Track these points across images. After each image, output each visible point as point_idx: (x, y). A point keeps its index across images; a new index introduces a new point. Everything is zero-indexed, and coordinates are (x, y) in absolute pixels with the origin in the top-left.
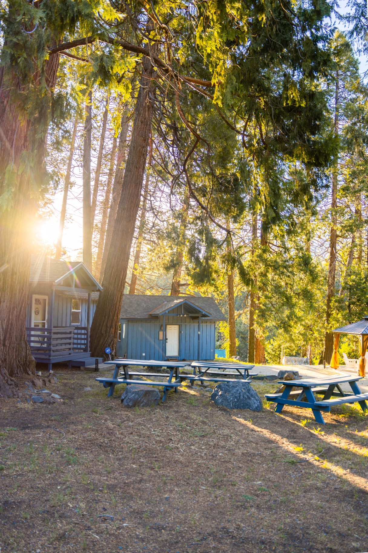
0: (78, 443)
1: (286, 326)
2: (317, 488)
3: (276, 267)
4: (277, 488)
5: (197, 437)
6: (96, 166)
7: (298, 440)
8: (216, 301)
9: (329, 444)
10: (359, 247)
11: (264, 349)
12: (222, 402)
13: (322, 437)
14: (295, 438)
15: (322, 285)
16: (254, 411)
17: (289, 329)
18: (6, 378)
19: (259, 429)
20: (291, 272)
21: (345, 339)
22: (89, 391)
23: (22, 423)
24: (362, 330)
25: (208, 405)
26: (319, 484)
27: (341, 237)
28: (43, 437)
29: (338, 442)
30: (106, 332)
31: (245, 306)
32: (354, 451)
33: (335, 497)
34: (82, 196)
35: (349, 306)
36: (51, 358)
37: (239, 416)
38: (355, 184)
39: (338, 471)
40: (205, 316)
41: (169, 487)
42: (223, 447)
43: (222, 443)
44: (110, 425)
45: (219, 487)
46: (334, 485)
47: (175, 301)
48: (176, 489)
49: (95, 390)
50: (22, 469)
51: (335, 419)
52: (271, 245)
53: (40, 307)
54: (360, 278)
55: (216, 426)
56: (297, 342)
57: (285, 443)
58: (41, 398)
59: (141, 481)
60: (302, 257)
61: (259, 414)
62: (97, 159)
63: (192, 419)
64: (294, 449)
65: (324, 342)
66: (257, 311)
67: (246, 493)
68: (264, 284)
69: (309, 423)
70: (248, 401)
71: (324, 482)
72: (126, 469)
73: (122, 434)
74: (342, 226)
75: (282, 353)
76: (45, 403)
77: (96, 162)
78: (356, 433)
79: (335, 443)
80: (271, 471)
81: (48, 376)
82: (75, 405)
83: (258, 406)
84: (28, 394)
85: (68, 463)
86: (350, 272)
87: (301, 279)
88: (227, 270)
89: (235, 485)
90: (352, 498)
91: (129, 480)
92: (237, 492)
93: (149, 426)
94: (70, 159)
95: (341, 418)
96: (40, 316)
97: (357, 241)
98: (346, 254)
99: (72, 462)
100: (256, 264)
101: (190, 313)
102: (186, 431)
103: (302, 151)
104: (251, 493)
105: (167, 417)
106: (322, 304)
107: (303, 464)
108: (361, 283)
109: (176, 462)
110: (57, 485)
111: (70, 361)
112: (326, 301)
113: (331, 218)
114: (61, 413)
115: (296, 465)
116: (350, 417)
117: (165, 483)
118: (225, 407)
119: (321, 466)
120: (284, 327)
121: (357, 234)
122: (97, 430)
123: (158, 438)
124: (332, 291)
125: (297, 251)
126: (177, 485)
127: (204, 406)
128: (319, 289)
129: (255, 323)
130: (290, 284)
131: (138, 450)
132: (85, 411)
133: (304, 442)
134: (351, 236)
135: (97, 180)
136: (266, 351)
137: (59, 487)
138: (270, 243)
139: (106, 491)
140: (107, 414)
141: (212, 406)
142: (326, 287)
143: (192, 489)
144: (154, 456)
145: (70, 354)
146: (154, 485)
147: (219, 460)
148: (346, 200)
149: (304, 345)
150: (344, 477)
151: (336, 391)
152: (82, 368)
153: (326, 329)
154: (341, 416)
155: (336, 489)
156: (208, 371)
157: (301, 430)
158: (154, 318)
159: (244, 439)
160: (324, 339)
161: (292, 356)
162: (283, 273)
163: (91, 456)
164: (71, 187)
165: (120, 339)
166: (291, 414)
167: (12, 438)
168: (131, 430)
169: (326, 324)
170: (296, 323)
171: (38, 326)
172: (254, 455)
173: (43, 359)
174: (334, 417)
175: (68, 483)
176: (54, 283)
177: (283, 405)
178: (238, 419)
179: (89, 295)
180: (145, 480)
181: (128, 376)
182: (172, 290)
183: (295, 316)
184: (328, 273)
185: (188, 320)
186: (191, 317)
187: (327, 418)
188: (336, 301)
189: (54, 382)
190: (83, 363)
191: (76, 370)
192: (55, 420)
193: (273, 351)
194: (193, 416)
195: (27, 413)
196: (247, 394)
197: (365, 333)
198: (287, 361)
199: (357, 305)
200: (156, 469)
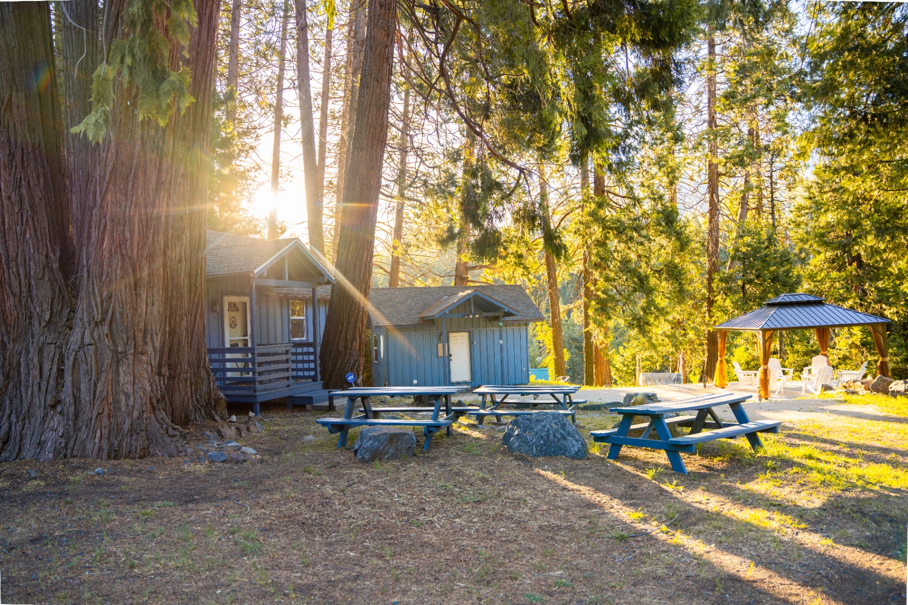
0: (268, 521)
1: (641, 324)
2: (657, 578)
3: (620, 230)
4: (589, 580)
5: (468, 503)
6: (321, 86)
7: (638, 501)
8: (527, 291)
9: (689, 505)
10: (756, 191)
11: (609, 362)
12: (520, 446)
13: (679, 496)
14: (633, 499)
15: (698, 255)
16: (573, 458)
17: (647, 328)
18: (165, 426)
19: (576, 487)
20: (645, 237)
21: (739, 341)
22: (310, 441)
23: (185, 494)
24: (762, 324)
25: (497, 451)
26: (660, 572)
27: (724, 175)
28: (214, 514)
29: (704, 501)
30: (346, 348)
31: (577, 296)
32: (728, 515)
33: (684, 590)
34: (300, 135)
35: (743, 287)
36: (257, 393)
37: (546, 467)
38: (746, 86)
39: (696, 546)
40: (508, 314)
41: (403, 586)
42: (510, 518)
43: (509, 512)
44: (329, 490)
45: (488, 583)
46: (685, 571)
47: (461, 294)
48: (414, 588)
49: (321, 439)
50: (165, 565)
51: (707, 464)
52: (611, 196)
53: (238, 316)
54: (759, 239)
55: (504, 485)
56: (660, 349)
57: (616, 507)
58: (222, 455)
59: (357, 578)
60: (663, 212)
61: (580, 462)
62: (322, 76)
63: (466, 475)
64: (628, 515)
65: (705, 347)
66: (593, 303)
67: (532, 590)
68: (602, 259)
69: (661, 473)
70: (563, 442)
71: (670, 567)
72: (338, 559)
73: (344, 504)
74: (726, 158)
75: (637, 367)
76: (230, 462)
77: (321, 81)
78: (738, 485)
79: (700, 503)
80: (583, 554)
81: (248, 422)
82: (278, 463)
83: (579, 450)
84: (202, 450)
85: (243, 553)
86: (743, 232)
87: (662, 246)
88: (523, 233)
89: (516, 579)
90: (713, 590)
91: (338, 576)
92: (517, 589)
93: (391, 490)
94: (280, 78)
95: (716, 462)
96: (239, 329)
97: (753, 180)
98: (736, 203)
99: (249, 551)
100: (587, 227)
101: (485, 311)
102: (452, 494)
103: (630, 22)
104: (542, 590)
105: (427, 474)
106: (700, 287)
107: (639, 539)
108: (760, 248)
109: (424, 545)
110: (217, 587)
111: (289, 397)
112: (705, 282)
113: (707, 145)
114: (252, 475)
115: (626, 542)
116: (731, 460)
117: (397, 580)
118: (524, 454)
119: (669, 541)
120: (639, 326)
121: (752, 170)
122: (305, 501)
123: (403, 509)
124: (714, 264)
125: (653, 203)
126: (418, 582)
127: (490, 455)
128: (693, 262)
129: (591, 321)
130: (645, 257)
131: (364, 528)
132: (292, 472)
133: (647, 503)
134: (743, 173)
135: (324, 109)
136: (614, 366)
137: (219, 592)
138: (608, 192)
139: (294, 596)
140: (328, 475)
141: (504, 453)
142: (704, 259)
143: (441, 588)
144: (390, 536)
145: (288, 386)
146: (377, 583)
147: (498, 539)
148: (732, 115)
149: (672, 353)
150: (705, 556)
151: (709, 420)
152: (308, 407)
153: (707, 325)
154: (715, 460)
155: (688, 577)
156: (505, 401)
157: (646, 485)
158: (428, 323)
159: (547, 503)
160: (705, 342)
161: (656, 371)
162: (631, 239)
163: (284, 541)
164: (286, 125)
165: (377, 359)
166: (633, 461)
167: (162, 518)
168: (361, 497)
169: (707, 318)
170: (657, 317)
171: (237, 345)
172: (559, 528)
173: (244, 396)
174: (706, 462)
175: (234, 584)
176: (252, 275)
177: (621, 446)
178: (542, 472)
179: (314, 291)
180: (365, 576)
181: (370, 414)
182: (456, 276)
183: (656, 307)
184: (706, 236)
185: (482, 323)
186: (487, 317)
187: (692, 463)
188: (721, 280)
189: (256, 430)
190: (310, 400)
191: (300, 411)
192: (240, 487)
193: (625, 365)
194: (469, 471)
195: (198, 478)
196: (561, 431)
197: (766, 327)
198: (647, 381)
199: (756, 284)
200: (388, 558)
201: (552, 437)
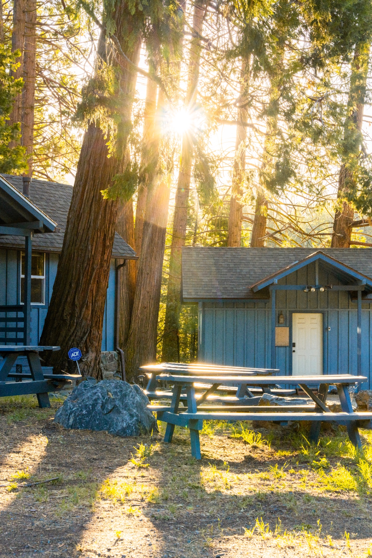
30: (72, 316)
182: (334, 235)
185: (343, 300)
201: (99, 407)
